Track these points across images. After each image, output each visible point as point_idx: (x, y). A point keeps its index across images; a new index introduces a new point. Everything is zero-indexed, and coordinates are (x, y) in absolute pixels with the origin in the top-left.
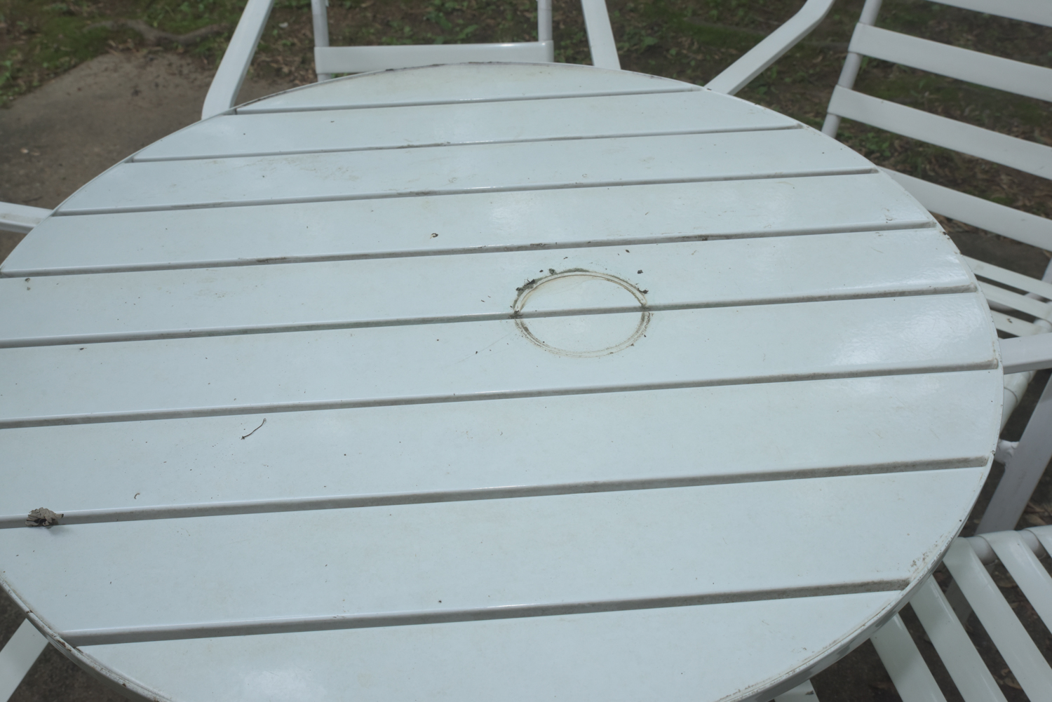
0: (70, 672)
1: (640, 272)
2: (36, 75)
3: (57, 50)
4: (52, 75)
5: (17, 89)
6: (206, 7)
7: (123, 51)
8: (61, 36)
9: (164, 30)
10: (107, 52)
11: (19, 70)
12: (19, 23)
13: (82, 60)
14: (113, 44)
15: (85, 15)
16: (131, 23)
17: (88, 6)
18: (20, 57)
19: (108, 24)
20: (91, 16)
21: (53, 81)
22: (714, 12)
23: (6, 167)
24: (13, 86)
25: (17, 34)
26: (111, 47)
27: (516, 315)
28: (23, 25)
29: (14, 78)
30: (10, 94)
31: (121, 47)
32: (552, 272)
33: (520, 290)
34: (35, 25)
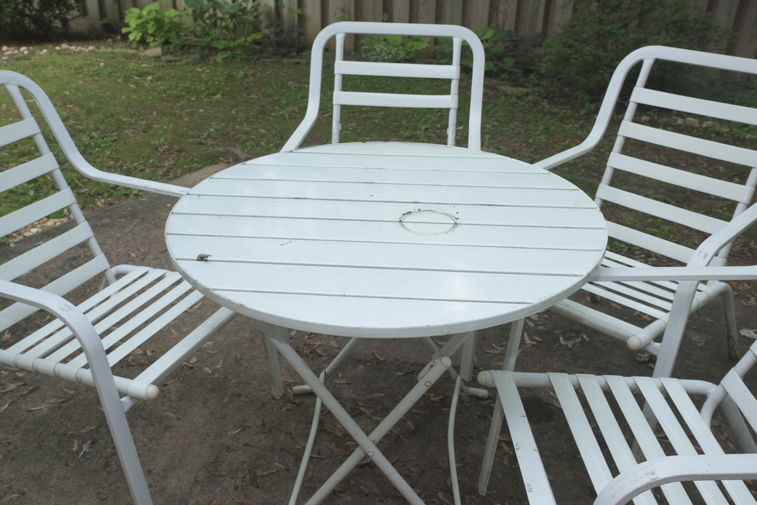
0: (163, 431)
1: (457, 213)
2: (179, 171)
3: (192, 160)
4: (188, 172)
5: (169, 177)
6: (274, 145)
7: (226, 163)
8: (195, 154)
9: (250, 154)
10: (218, 163)
11: (171, 168)
12: (175, 146)
13: (204, 166)
14: (222, 159)
15: (209, 145)
16: (233, 150)
17: (211, 141)
18: (172, 162)
19: (221, 149)
20: (212, 146)
21: (188, 175)
22: (567, 169)
23: (158, 212)
24: (167, 175)
25: (173, 151)
26: (220, 161)
27: (400, 221)
28: (177, 147)
29: (168, 172)
30: (165, 178)
31: (226, 161)
32: (419, 210)
33: (404, 214)
34: (182, 148)
